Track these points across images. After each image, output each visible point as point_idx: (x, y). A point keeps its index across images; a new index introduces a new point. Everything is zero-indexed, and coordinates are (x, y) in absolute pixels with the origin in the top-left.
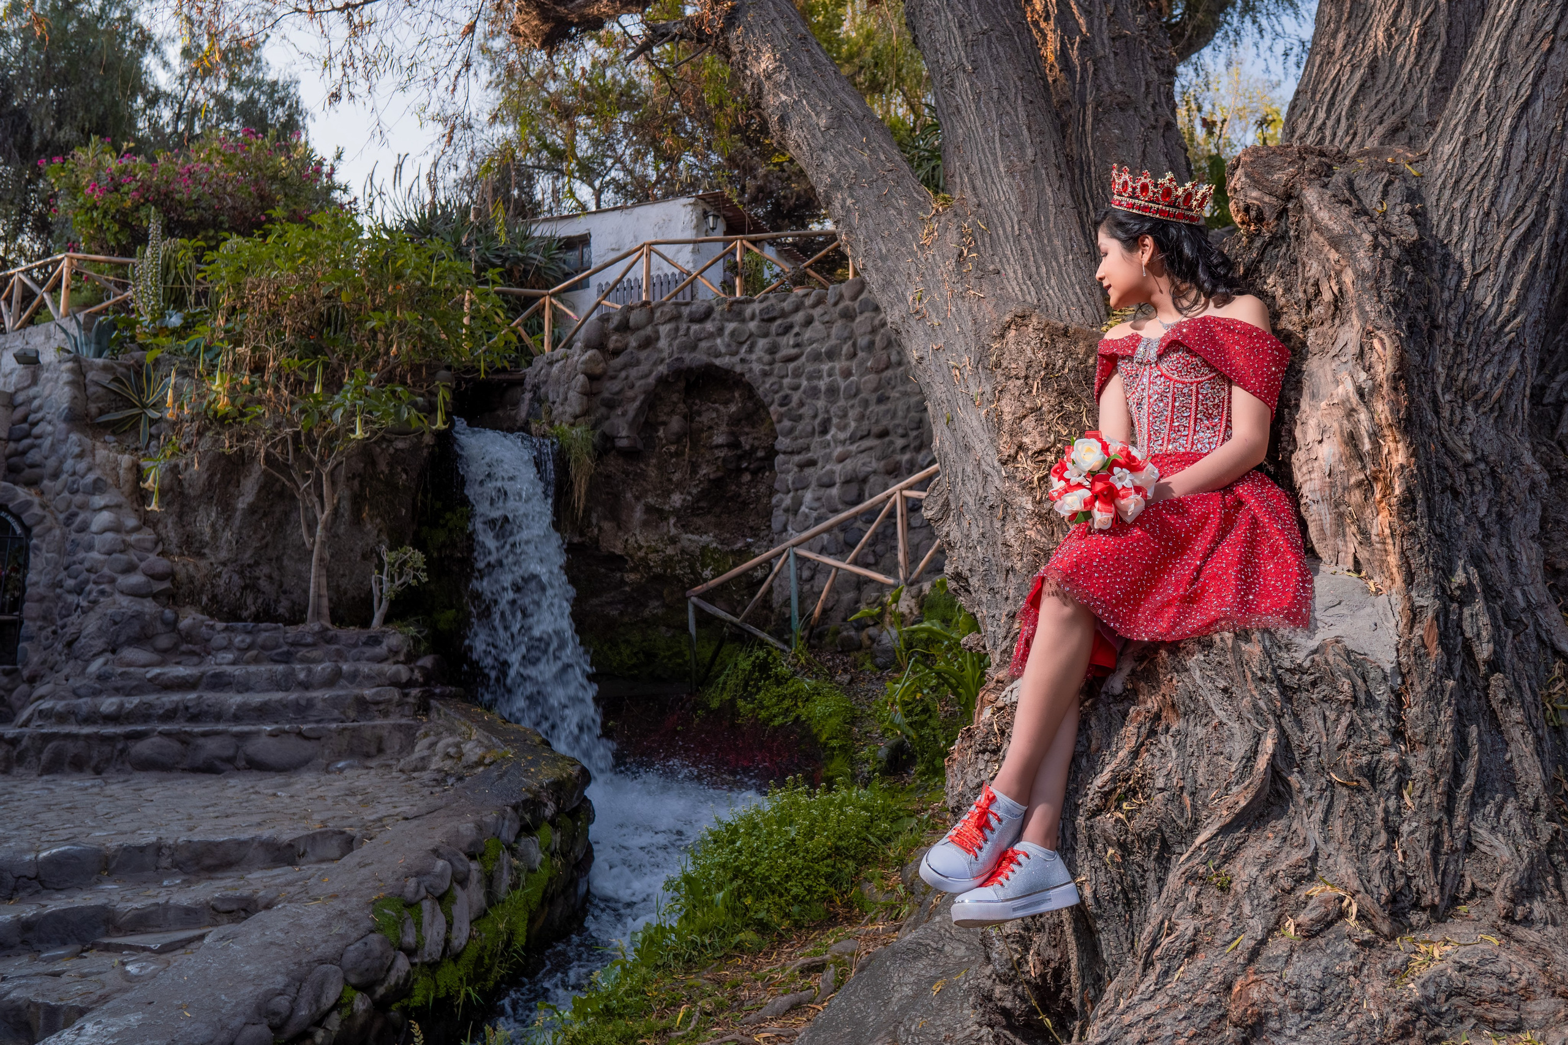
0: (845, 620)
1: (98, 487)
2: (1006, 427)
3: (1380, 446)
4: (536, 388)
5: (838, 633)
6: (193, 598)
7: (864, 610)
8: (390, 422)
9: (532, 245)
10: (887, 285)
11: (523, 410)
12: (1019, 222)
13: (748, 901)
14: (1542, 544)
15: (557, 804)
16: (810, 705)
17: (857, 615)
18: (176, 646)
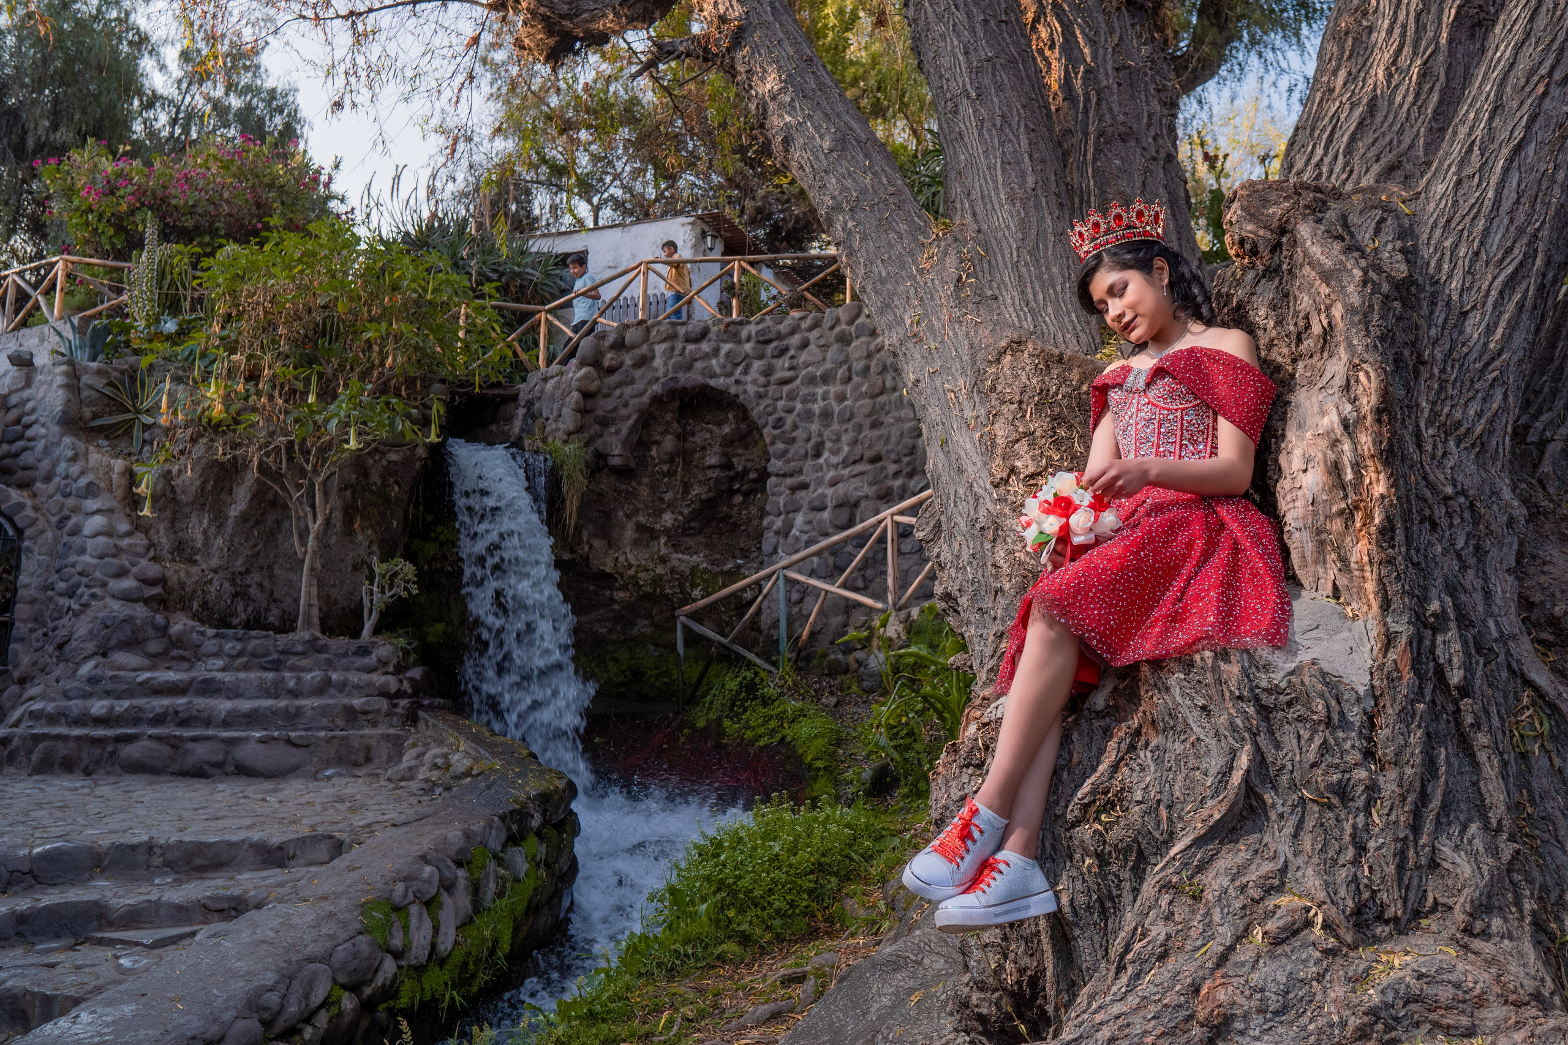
0: (832, 643)
1: (91, 491)
2: (999, 451)
3: (1362, 476)
4: (530, 403)
5: (825, 656)
6: (183, 603)
7: (852, 633)
8: (384, 434)
9: (529, 260)
10: (886, 307)
11: (517, 426)
12: (1018, 249)
13: (731, 913)
14: (1518, 578)
15: (544, 815)
16: (796, 726)
17: (846, 638)
18: (166, 652)
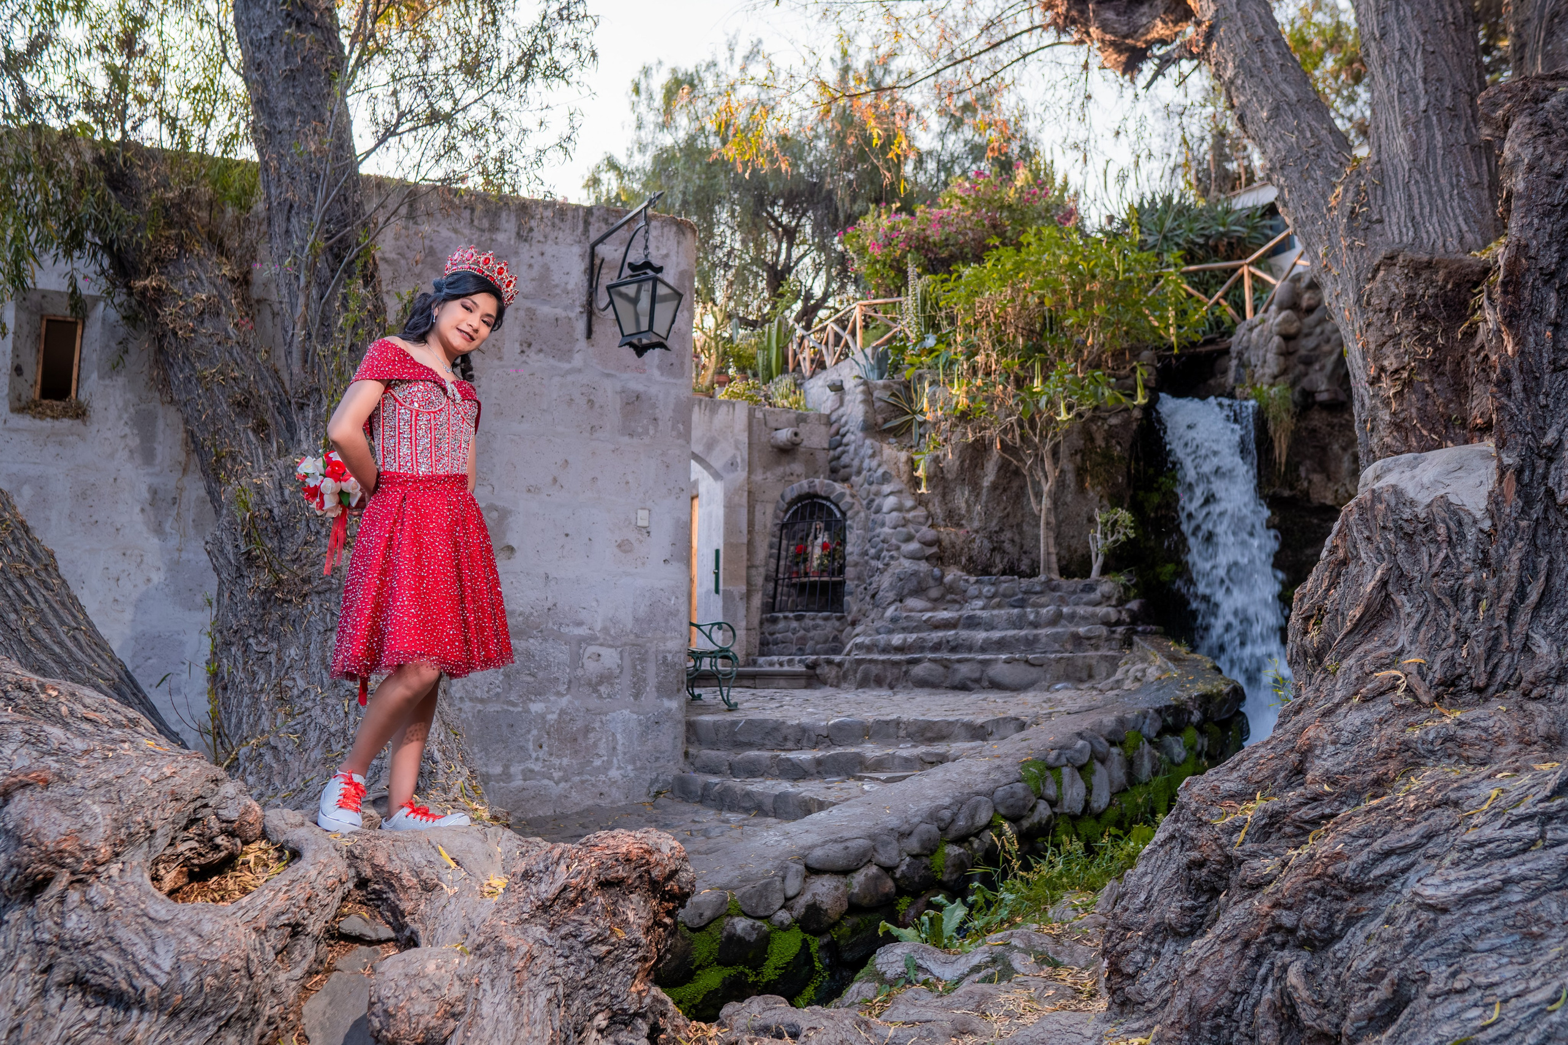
1: (886, 478)
4: (1240, 355)
6: (955, 559)
8: (1094, 403)
9: (1231, 218)
11: (1231, 375)
15: (1205, 713)
18: (943, 597)
